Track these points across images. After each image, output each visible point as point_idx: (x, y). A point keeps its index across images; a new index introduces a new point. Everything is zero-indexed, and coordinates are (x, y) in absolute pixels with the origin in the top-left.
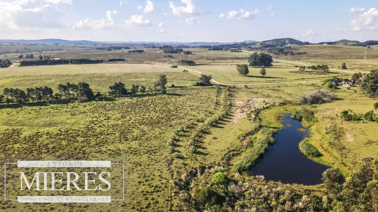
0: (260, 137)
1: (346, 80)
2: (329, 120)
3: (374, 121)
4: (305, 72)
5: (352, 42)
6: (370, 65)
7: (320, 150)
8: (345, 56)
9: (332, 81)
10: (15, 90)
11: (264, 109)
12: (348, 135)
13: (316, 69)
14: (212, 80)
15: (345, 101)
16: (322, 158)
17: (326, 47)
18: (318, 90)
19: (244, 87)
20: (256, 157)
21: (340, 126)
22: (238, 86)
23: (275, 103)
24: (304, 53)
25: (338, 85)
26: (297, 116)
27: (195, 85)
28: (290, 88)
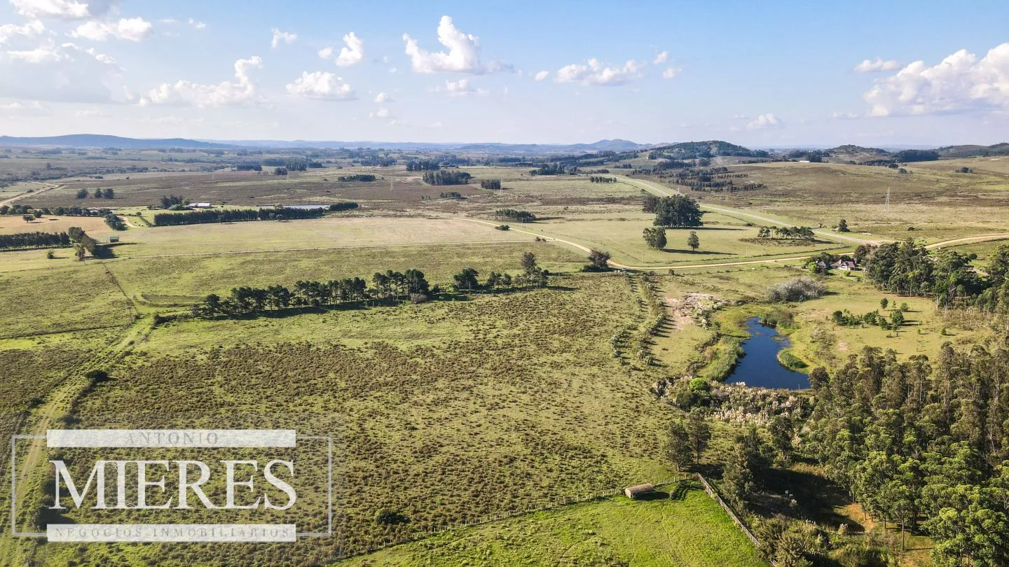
0: (724, 347)
1: (845, 259)
2: (815, 326)
3: (877, 325)
4: (768, 239)
5: (868, 152)
6: (896, 220)
7: (805, 361)
8: (848, 195)
9: (820, 260)
10: (312, 285)
11: (715, 310)
12: (840, 344)
13: (789, 234)
14: (609, 262)
15: (841, 296)
16: (808, 368)
17: (807, 169)
18: (797, 278)
19: (667, 273)
20: (728, 368)
21: (832, 333)
22: (657, 269)
23: (728, 301)
24: (760, 186)
25: (830, 268)
26: (768, 320)
27: (583, 271)
28: (749, 274)
